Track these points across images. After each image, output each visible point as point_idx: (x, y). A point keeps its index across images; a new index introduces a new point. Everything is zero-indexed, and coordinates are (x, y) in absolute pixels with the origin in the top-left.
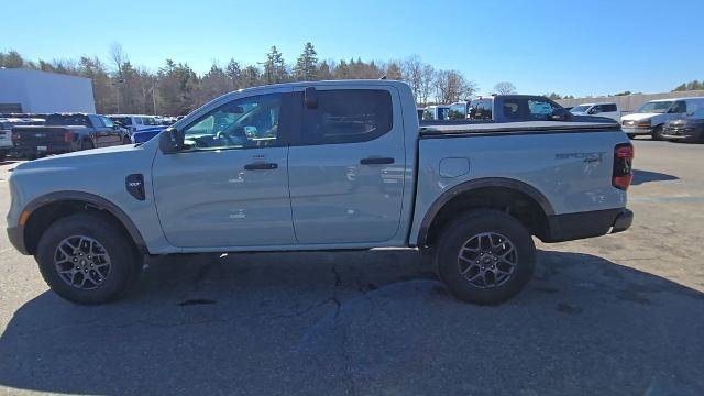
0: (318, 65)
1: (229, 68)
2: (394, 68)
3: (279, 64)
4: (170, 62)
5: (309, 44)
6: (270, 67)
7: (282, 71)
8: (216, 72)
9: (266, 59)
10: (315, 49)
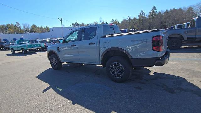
0: (157, 13)
1: (128, 19)
2: (190, 9)
3: (143, 15)
4: (113, 20)
5: (154, 7)
6: (140, 17)
7: (144, 17)
8: (124, 20)
9: (139, 14)
10: (156, 8)
